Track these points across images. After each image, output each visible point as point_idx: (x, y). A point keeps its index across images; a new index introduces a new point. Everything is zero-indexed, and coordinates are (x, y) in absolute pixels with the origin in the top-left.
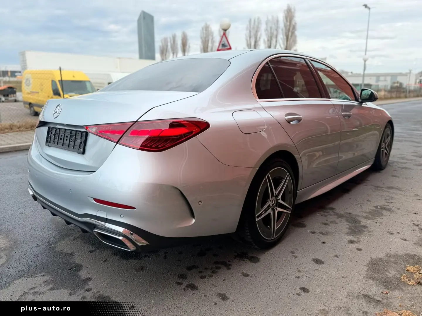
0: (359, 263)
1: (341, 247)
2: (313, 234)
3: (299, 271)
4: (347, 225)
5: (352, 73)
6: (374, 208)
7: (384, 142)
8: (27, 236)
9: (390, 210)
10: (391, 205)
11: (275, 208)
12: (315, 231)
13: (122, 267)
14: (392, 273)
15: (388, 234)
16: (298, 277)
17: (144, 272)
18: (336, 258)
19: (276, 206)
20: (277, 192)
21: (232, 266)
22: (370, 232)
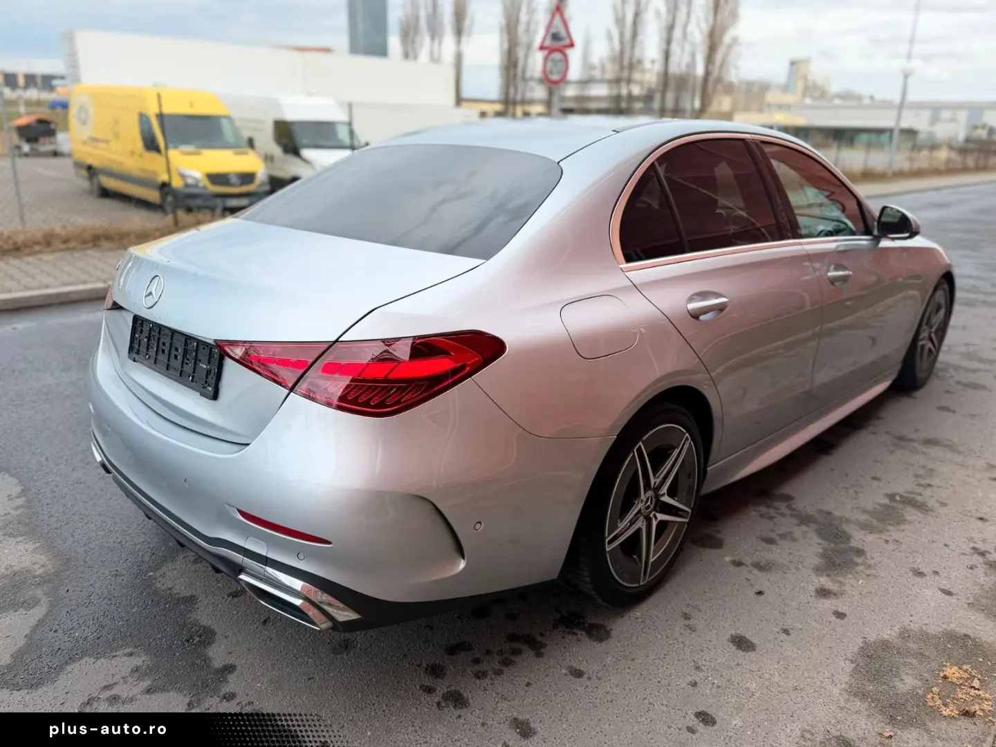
0: (835, 650)
1: (797, 607)
2: (737, 569)
3: (698, 668)
4: (819, 546)
5: (872, 98)
6: (886, 501)
7: (927, 324)
8: (92, 546)
9: (922, 507)
10: (928, 492)
11: (651, 516)
12: (743, 561)
13: (304, 640)
14: (907, 682)
15: (911, 574)
16: (694, 684)
17: (352, 654)
18: (784, 636)
19: (655, 509)
20: (658, 481)
21: (548, 648)
22: (869, 567)
